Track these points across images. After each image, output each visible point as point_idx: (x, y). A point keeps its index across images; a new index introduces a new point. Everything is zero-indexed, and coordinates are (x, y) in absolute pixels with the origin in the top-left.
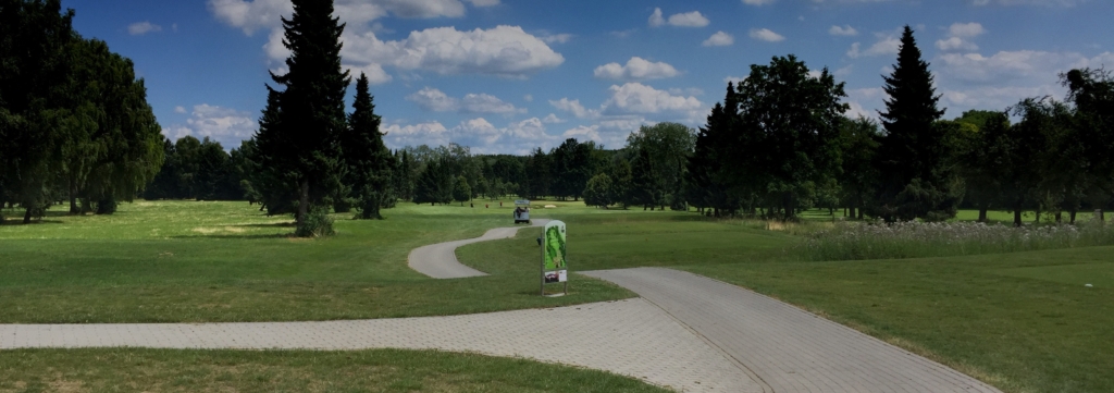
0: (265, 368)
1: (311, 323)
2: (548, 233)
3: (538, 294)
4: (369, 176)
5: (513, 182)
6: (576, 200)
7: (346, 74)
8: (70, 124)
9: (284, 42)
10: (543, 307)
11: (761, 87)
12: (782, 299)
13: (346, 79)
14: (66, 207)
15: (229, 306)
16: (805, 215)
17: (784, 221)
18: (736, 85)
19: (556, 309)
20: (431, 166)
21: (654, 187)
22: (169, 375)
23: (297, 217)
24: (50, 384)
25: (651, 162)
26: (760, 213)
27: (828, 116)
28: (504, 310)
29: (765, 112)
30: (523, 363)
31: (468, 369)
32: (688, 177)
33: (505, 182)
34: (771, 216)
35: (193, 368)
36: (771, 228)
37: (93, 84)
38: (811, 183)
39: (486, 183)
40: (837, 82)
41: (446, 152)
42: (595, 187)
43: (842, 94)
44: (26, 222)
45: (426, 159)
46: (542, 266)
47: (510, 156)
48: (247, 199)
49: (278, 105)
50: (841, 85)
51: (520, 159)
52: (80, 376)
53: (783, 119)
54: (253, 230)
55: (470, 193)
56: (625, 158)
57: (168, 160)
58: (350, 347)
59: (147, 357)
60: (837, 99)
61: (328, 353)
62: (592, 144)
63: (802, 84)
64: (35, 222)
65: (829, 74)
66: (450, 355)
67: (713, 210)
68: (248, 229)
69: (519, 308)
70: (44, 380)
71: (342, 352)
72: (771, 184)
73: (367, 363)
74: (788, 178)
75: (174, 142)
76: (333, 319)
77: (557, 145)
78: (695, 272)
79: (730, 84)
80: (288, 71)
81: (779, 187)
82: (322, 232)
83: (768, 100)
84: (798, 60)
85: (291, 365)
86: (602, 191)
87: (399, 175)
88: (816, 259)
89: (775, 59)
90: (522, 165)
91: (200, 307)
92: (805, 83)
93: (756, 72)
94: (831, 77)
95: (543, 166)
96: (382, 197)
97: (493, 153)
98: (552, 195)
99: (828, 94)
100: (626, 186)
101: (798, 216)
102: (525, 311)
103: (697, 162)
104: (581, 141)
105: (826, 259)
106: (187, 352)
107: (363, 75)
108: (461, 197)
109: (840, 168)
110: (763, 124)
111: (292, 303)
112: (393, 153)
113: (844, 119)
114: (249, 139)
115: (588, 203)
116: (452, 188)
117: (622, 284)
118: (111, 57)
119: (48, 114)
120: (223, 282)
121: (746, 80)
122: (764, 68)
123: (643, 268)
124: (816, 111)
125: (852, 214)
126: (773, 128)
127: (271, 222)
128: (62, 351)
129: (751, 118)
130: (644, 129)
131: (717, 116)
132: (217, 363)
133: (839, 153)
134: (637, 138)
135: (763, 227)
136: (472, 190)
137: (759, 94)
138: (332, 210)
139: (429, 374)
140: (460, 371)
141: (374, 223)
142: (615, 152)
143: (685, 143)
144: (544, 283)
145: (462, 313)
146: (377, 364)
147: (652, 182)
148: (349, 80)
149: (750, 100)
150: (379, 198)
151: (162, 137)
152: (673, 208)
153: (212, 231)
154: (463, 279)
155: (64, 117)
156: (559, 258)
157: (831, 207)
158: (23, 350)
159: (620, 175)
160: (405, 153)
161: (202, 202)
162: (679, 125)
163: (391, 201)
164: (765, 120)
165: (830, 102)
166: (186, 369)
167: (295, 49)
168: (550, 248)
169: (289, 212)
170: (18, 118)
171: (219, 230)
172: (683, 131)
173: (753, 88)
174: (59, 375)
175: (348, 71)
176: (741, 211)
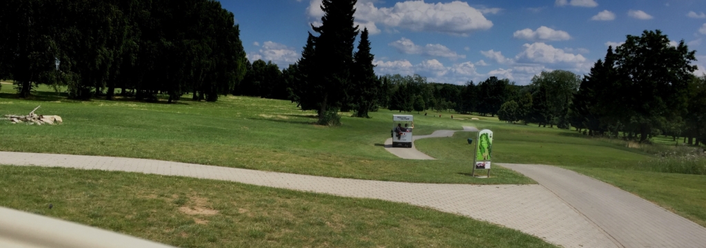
0: (307, 202)
1: (332, 178)
2: (481, 137)
3: (471, 175)
4: (364, 91)
5: (453, 102)
6: (493, 116)
7: (356, 28)
8: (197, 48)
9: (321, 7)
10: (475, 184)
11: (633, 50)
12: (641, 196)
13: (356, 31)
14: (190, 96)
15: (284, 163)
16: (655, 140)
17: (640, 142)
18: (614, 48)
19: (483, 186)
20: (401, 87)
21: (548, 112)
22: (253, 200)
23: (319, 112)
24: (191, 198)
25: (547, 95)
26: (623, 135)
27: (681, 73)
28: (449, 183)
29: (634, 68)
30: (463, 219)
31: (428, 218)
32: (572, 107)
33: (447, 101)
34: (630, 138)
35: (267, 198)
36: (630, 146)
37: (211, 26)
38: (663, 118)
39: (435, 101)
40: (690, 50)
41: (411, 79)
42: (506, 109)
43: (693, 58)
44: (169, 102)
45: (399, 83)
46: (475, 158)
47: (452, 85)
48: (290, 100)
49: (314, 44)
50: (693, 53)
51: (458, 87)
52: (206, 195)
53: (647, 73)
54: (293, 118)
55: (424, 106)
56: (529, 91)
57: (247, 73)
58: (355, 196)
59: (242, 189)
60: (688, 62)
61: (342, 198)
62: (507, 81)
63: (663, 50)
64: (174, 103)
65: (684, 45)
66: (416, 208)
67: (588, 131)
68: (290, 117)
69: (458, 183)
70: (188, 195)
71: (351, 198)
72: (633, 117)
73: (365, 207)
74: (646, 113)
75: (252, 63)
76: (345, 177)
77: (484, 80)
78: (578, 171)
79: (610, 47)
80: (322, 25)
81: (638, 120)
82: (333, 123)
83: (637, 60)
84: (663, 34)
85: (321, 203)
86: (510, 111)
87: (381, 92)
88: (664, 171)
89: (645, 32)
90: (459, 91)
91: (269, 162)
92: (666, 49)
93: (630, 40)
94: (686, 47)
95: (473, 93)
96: (370, 105)
97: (441, 82)
98: (477, 112)
99: (682, 58)
100: (528, 110)
101: (651, 140)
102: (463, 185)
103: (579, 98)
104: (500, 78)
105: (671, 171)
106: (263, 188)
107: (365, 29)
108: (418, 108)
109: (686, 110)
110: (631, 76)
111: (320, 165)
112: (379, 78)
113: (693, 76)
114: (293, 64)
115: (501, 119)
116: (413, 102)
117: (526, 175)
118: (222, 11)
119: (186, 42)
120: (280, 148)
121: (622, 45)
122: (637, 38)
123: (540, 165)
124: (672, 69)
125: (690, 142)
126: (639, 79)
127: (303, 114)
128: (196, 179)
129: (623, 72)
130: (543, 73)
131: (598, 67)
132: (279, 196)
133: (686, 99)
134: (539, 79)
135: (624, 145)
136: (426, 104)
137: (630, 55)
138: (339, 110)
139: (404, 218)
140: (422, 218)
141: (364, 119)
142: (522, 87)
143: (572, 84)
144: (475, 169)
145: (422, 182)
146: (371, 208)
147: (547, 109)
148: (358, 32)
149: (624, 59)
150: (368, 105)
151: (246, 59)
152: (559, 127)
153: (270, 116)
154: (421, 160)
155: (194, 44)
156: (486, 154)
157: (674, 135)
158: (176, 177)
159: (524, 103)
160: (385, 79)
161: (264, 99)
162: (569, 73)
163: (376, 107)
164: (633, 73)
165: (684, 64)
166: (263, 198)
167: (327, 11)
168: (481, 147)
169: (313, 109)
170: (170, 43)
171: (274, 116)
172: (571, 76)
173: (627, 51)
174: (195, 193)
175: (358, 26)
176: (608, 133)
